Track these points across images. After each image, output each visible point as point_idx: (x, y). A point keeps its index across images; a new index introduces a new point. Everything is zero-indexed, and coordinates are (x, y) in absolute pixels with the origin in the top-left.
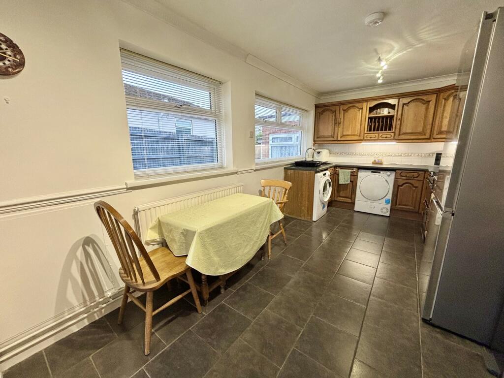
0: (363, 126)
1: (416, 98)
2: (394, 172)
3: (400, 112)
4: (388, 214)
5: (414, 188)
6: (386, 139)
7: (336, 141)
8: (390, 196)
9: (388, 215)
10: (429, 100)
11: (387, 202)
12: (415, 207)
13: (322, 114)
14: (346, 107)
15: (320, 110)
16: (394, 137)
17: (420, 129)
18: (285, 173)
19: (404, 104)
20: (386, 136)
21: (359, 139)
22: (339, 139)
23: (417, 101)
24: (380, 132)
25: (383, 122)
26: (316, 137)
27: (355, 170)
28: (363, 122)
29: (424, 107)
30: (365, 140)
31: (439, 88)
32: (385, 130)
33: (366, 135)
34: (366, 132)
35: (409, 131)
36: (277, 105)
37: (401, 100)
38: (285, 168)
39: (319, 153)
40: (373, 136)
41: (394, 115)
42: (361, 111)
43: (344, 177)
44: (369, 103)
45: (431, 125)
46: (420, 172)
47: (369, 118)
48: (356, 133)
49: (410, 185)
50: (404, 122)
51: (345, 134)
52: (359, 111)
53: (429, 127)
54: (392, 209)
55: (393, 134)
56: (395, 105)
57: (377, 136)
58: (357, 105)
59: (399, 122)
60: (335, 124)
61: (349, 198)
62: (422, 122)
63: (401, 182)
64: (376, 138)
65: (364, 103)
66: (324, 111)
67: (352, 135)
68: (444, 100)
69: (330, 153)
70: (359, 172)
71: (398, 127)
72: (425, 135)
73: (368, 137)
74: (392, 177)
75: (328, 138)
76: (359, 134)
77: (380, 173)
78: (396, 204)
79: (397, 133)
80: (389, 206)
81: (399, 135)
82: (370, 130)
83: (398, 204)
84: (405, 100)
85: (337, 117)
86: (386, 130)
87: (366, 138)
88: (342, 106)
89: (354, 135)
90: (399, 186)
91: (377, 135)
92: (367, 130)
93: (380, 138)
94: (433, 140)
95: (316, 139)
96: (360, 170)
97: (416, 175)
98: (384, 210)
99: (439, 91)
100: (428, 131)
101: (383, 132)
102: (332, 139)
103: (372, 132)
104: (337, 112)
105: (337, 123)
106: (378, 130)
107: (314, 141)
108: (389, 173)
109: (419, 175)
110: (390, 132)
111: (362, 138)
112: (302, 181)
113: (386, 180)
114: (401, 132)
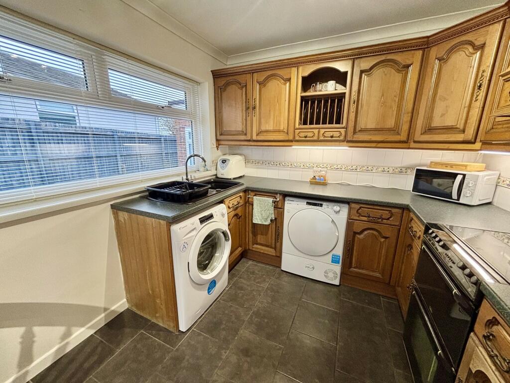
0: (292, 114)
1: (383, 58)
2: (347, 206)
3: (355, 88)
4: (337, 282)
5: (383, 240)
6: (332, 141)
7: (249, 141)
8: (339, 251)
9: (338, 284)
10: (409, 62)
11: (335, 260)
12: (383, 274)
13: (225, 90)
14: (262, 76)
15: (222, 82)
16: (345, 136)
17: (390, 123)
18: (115, 218)
19: (362, 72)
20: (331, 134)
21: (287, 139)
22: (254, 138)
23: (386, 66)
24: (321, 126)
25: (326, 106)
26: (218, 134)
27: (279, 198)
28: (292, 107)
29: (398, 77)
30: (298, 141)
31: (428, 37)
32: (329, 123)
33: (297, 131)
34: (297, 126)
35: (371, 125)
36: (81, 46)
37: (356, 62)
38: (112, 206)
39: (224, 161)
40: (310, 134)
41: (345, 93)
42: (288, 84)
43: (262, 211)
44: (301, 69)
45: (410, 115)
46: (394, 210)
47: (302, 98)
48: (282, 128)
49: (375, 233)
50: (362, 107)
51: (263, 128)
52: (285, 84)
53: (406, 118)
54: (343, 274)
55: (343, 131)
56: (346, 73)
57: (316, 135)
58: (280, 72)
59: (353, 108)
60: (247, 108)
61: (271, 247)
62: (395, 108)
63: (358, 226)
64: (315, 138)
65: (293, 69)
66: (227, 84)
67: (274, 131)
68: (437, 62)
69: (247, 161)
70: (286, 202)
71: (352, 116)
72: (399, 134)
73: (302, 135)
74: (342, 214)
75: (237, 135)
76: (286, 131)
77: (321, 205)
78: (350, 266)
79: (351, 129)
80: (338, 268)
81: (355, 132)
82: (305, 123)
83: (353, 265)
84: (366, 64)
85: (250, 96)
86: (331, 122)
87: (297, 138)
88: (255, 75)
89: (279, 131)
90: (355, 233)
91: (316, 131)
92: (300, 124)
93: (322, 138)
94: (412, 145)
95: (219, 137)
96: (287, 198)
97: (386, 214)
98: (331, 275)
99: (428, 43)
100: (405, 127)
101: (327, 125)
102: (243, 137)
103: (308, 126)
104: (249, 87)
105: (249, 108)
106: (318, 123)
107: (217, 140)
108: (337, 208)
109: (392, 215)
110: (338, 126)
111: (291, 138)
112: (146, 240)
113: (333, 221)
114: (358, 129)
